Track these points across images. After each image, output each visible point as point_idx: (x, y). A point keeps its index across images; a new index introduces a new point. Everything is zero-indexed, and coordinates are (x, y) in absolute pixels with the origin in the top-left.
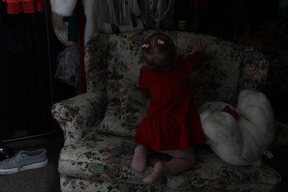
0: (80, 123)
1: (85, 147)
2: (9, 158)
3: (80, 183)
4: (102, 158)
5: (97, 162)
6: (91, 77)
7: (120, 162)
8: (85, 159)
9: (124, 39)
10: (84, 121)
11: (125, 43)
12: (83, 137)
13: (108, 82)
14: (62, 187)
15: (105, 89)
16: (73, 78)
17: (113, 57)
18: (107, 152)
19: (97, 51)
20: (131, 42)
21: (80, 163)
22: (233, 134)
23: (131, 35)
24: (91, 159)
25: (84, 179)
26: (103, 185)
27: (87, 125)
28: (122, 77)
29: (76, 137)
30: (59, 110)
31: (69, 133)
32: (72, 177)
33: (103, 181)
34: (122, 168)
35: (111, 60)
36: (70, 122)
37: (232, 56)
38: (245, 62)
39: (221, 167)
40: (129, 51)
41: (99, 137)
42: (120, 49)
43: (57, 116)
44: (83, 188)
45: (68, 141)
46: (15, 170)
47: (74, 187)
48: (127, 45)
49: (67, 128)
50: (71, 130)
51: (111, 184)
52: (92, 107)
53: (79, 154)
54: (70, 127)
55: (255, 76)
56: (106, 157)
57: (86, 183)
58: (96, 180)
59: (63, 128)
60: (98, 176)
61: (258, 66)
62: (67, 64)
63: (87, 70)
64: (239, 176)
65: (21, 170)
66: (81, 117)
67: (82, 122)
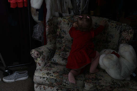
0: (43, 59)
1: (46, 70)
2: (10, 75)
3: (43, 87)
4: (54, 75)
5: (52, 77)
6: (49, 37)
7: (62, 78)
8: (46, 76)
9: (65, 20)
10: (46, 58)
11: (65, 22)
12: (45, 65)
13: (57, 40)
14: (35, 89)
15: (55, 43)
16: (40, 38)
17: (59, 28)
18: (56, 73)
19: (52, 25)
20: (68, 21)
21: (44, 78)
22: (116, 64)
23: (68, 18)
24: (49, 76)
25: (45, 85)
26: (54, 88)
27: (47, 60)
28: (63, 37)
29: (42, 65)
30: (34, 53)
31: (39, 63)
32: (40, 84)
33: (54, 86)
34: (63, 81)
35: (58, 29)
36: (39, 58)
37: (116, 28)
38: (122, 30)
39: (111, 80)
40: (67, 25)
41: (52, 66)
42: (63, 24)
43: (33, 55)
44: (45, 89)
45: (38, 67)
46: (13, 80)
47: (41, 89)
48: (66, 23)
49: (37, 61)
50: (39, 62)
51: (58, 88)
52: (49, 51)
53: (43, 73)
54: (39, 61)
55: (127, 37)
56: (56, 75)
57: (46, 87)
58: (51, 86)
59: (36, 61)
60: (52, 84)
61: (128, 32)
62: (38, 31)
63: (47, 34)
64: (120, 85)
65: (16, 80)
66: (44, 56)
67: (45, 59)
